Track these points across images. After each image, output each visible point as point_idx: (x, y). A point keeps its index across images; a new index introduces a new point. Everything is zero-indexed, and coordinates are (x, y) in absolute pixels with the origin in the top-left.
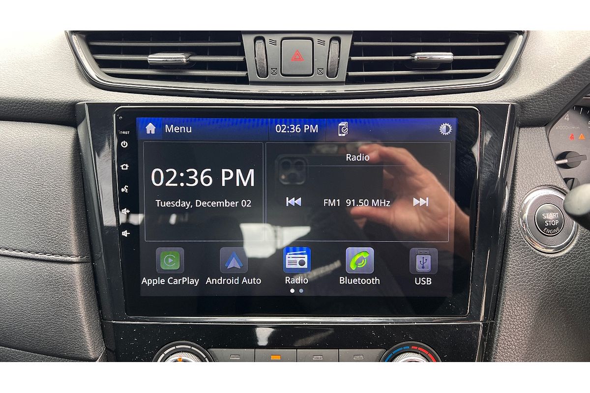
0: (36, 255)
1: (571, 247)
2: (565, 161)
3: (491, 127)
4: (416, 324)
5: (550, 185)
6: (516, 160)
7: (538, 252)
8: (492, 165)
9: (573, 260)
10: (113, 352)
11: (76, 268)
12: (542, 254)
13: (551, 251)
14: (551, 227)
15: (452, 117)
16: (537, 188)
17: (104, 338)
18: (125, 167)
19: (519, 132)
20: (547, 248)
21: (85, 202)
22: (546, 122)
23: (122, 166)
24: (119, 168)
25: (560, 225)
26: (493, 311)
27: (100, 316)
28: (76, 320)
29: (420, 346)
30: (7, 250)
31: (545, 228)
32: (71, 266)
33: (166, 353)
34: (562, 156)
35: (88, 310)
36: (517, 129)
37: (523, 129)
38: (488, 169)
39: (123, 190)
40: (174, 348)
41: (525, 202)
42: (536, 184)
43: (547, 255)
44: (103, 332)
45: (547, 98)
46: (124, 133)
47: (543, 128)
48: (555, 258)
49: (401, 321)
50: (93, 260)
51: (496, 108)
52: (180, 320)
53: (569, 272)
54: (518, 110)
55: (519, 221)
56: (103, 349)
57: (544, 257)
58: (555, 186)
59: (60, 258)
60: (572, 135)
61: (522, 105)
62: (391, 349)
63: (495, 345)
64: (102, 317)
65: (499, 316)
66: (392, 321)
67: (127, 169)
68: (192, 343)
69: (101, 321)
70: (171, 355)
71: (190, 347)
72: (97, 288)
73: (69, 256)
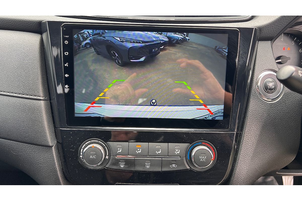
0: (23, 96)
1: (280, 99)
2: (280, 60)
3: (244, 39)
4: (205, 132)
5: (271, 69)
6: (256, 56)
7: (264, 100)
8: (244, 58)
9: (280, 105)
10: (60, 144)
11: (42, 103)
12: (266, 101)
13: (270, 100)
14: (271, 89)
15: (226, 34)
16: (265, 71)
17: (56, 137)
18: (67, 53)
19: (258, 43)
20: (268, 99)
21: (46, 71)
22: (271, 39)
23: (65, 53)
24: (64, 54)
25: (275, 89)
26: (241, 127)
27: (54, 126)
28: (43, 127)
29: (207, 143)
30: (8, 93)
31: (267, 89)
32: (40, 101)
33: (86, 144)
34: (279, 58)
35: (48, 123)
36: (257, 42)
37: (260, 42)
38: (242, 59)
39: (65, 65)
40: (90, 141)
41: (259, 77)
42: (265, 68)
43: (268, 102)
44: (55, 134)
45: (272, 26)
46: (66, 36)
47: (270, 42)
48: (271, 103)
49: (198, 131)
50: (50, 100)
51: (248, 30)
52: (93, 128)
53: (278, 110)
54: (258, 32)
55: (256, 86)
56: (56, 142)
57: (266, 103)
58: (274, 70)
59: (35, 97)
60: (284, 48)
61: (260, 29)
62: (192, 144)
63: (241, 143)
64: (55, 127)
65: (244, 130)
66: (194, 130)
67: (68, 54)
68: (99, 139)
69: (54, 129)
70: (89, 145)
71: (98, 141)
72: (52, 113)
73: (39, 97)
